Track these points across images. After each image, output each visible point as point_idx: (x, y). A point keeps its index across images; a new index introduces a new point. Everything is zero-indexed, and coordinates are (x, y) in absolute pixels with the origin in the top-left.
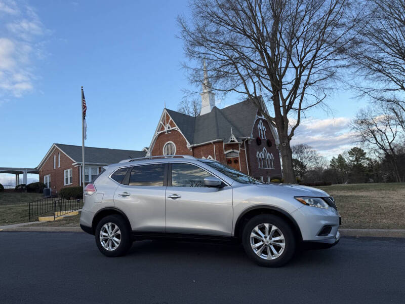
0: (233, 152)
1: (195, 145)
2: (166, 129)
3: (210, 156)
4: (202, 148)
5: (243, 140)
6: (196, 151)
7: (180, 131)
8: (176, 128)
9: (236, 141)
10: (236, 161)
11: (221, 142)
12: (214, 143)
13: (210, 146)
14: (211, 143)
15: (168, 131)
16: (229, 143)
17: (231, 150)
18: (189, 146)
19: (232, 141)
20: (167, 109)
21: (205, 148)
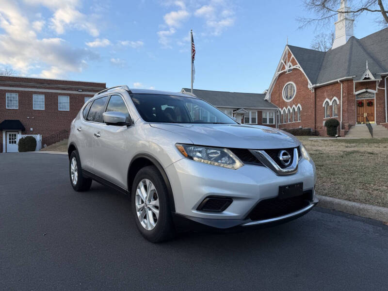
0: (367, 92)
1: (318, 85)
2: (287, 68)
3: (335, 98)
4: (327, 88)
5: (383, 77)
6: (319, 92)
7: (301, 69)
8: (298, 66)
9: (373, 78)
10: (370, 104)
11: (351, 80)
12: (341, 81)
13: (337, 85)
14: (337, 82)
15: (289, 70)
16: (361, 81)
17: (364, 90)
18: (310, 86)
19: (366, 78)
20: (288, 46)
21: (330, 88)
